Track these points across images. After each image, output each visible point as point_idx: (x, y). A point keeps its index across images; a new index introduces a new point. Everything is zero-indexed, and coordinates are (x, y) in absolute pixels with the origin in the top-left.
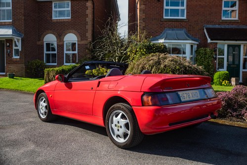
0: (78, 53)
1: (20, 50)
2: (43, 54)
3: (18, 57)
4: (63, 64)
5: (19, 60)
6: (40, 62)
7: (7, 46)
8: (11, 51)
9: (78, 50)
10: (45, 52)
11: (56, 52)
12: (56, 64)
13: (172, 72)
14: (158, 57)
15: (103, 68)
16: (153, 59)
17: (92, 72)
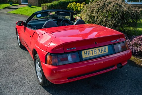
13: (112, 15)
14: (104, 2)
15: (79, 4)
16: (99, 4)
17: (72, 6)
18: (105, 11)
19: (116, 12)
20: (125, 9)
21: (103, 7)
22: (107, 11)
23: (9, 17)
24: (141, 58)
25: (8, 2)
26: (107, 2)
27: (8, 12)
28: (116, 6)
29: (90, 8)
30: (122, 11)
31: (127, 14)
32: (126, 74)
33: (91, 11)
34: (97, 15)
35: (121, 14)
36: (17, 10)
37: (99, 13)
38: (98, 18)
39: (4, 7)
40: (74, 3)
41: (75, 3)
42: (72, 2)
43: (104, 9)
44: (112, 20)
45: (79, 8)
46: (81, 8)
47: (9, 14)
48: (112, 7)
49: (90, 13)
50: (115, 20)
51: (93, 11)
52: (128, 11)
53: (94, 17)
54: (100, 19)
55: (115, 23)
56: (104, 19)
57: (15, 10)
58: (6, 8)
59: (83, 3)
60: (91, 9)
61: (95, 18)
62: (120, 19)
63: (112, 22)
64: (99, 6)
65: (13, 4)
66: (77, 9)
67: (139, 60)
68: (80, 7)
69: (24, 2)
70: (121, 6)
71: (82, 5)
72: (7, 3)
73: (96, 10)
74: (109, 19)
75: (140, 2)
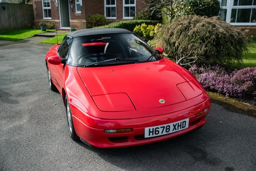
0: (136, 5)
1: (81, 5)
2: (104, 7)
3: (80, 12)
4: (122, 17)
5: (80, 15)
6: (100, 16)
7: (70, 2)
8: (74, 6)
9: (136, 3)
10: (106, 6)
11: (115, 6)
12: (115, 18)
13: (202, 40)
14: (189, 21)
15: (151, 26)
16: (182, 24)
17: (140, 30)
18: (190, 33)
19: (208, 34)
20: (221, 30)
21: (187, 28)
22: (194, 33)
23: (41, 49)
24: (246, 101)
25: (40, 26)
26: (193, 20)
27: (40, 42)
28: (207, 25)
29: (169, 29)
30: (217, 33)
31: (224, 38)
32: (221, 122)
33: (169, 34)
34: (179, 40)
35: (214, 36)
36: (54, 38)
37: (181, 37)
38: (180, 44)
39: (34, 34)
40: (144, 25)
41: (146, 26)
42: (140, 24)
43: (188, 30)
44: (202, 47)
45: (151, 32)
46: (155, 32)
47: (41, 44)
48: (201, 28)
49: (168, 37)
50: (206, 46)
51: (172, 34)
52: (224, 32)
53: (174, 43)
54: (184, 46)
55: (206, 52)
56: (189, 46)
57: (51, 39)
58: (36, 36)
59: (158, 24)
60: (170, 31)
61: (176, 45)
62: (213, 45)
63: (201, 49)
64: (181, 26)
65: (47, 30)
66: (149, 34)
67: (243, 104)
68: (153, 30)
69: (64, 26)
70: (214, 26)
71: (156, 27)
72: (38, 28)
73: (177, 32)
74: (197, 45)
75: (251, 22)
